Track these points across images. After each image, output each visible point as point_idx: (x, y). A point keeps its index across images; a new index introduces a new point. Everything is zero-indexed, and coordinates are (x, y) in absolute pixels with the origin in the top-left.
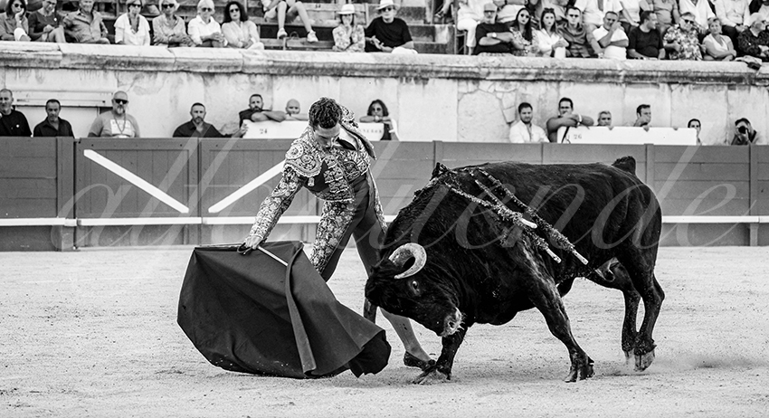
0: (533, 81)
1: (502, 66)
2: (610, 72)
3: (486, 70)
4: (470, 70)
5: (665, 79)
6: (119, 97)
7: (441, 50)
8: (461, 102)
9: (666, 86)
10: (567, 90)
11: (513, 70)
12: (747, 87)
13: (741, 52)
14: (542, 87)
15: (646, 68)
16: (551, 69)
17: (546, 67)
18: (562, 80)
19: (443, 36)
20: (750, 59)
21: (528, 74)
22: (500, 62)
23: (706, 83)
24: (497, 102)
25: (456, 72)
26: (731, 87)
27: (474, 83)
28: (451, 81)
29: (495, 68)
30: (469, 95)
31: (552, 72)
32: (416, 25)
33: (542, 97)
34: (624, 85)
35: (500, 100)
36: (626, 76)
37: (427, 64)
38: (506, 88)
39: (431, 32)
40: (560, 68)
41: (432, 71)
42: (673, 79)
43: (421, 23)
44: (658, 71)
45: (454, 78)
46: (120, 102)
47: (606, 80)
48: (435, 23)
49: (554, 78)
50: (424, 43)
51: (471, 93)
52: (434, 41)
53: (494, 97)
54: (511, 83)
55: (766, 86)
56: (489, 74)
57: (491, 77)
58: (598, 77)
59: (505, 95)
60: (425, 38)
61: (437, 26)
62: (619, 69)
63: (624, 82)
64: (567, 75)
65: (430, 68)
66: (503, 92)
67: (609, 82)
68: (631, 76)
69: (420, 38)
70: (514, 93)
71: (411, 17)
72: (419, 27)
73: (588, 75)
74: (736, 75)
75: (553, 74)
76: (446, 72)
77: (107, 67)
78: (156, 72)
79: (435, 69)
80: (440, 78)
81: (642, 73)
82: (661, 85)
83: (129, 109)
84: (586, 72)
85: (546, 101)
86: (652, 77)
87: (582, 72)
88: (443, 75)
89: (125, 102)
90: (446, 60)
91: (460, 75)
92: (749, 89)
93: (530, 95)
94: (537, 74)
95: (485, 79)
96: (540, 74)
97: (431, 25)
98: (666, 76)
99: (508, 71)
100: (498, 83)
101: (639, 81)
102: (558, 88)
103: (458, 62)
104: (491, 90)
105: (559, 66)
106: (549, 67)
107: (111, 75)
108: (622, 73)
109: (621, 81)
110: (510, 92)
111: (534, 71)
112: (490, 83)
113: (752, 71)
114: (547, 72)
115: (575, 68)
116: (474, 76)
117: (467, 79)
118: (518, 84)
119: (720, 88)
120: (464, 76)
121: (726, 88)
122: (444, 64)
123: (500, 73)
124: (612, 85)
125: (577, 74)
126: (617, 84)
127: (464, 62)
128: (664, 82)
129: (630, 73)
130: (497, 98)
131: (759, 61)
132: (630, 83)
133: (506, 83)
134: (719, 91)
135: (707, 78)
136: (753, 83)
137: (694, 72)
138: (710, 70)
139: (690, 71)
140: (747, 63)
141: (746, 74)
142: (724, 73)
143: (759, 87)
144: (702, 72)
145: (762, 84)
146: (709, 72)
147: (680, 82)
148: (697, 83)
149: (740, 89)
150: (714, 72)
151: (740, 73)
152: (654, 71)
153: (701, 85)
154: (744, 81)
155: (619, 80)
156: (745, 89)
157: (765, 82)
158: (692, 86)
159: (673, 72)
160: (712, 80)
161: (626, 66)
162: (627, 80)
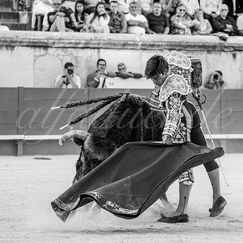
0: (83, 48)
1: (62, 38)
2: (132, 43)
3: (52, 41)
4: (42, 41)
5: (167, 47)
7: (23, 28)
8: (36, 62)
9: (168, 51)
10: (104, 54)
11: (69, 41)
12: (219, 52)
13: (215, 30)
14: (88, 52)
15: (155, 40)
16: (94, 40)
17: (91, 39)
18: (101, 48)
19: (24, 19)
20: (221, 34)
21: (79, 43)
22: (61, 36)
23: (193, 49)
24: (59, 62)
25: (33, 42)
26: (209, 52)
27: (44, 50)
28: (29, 48)
29: (58, 39)
30: (41, 57)
31: (95, 42)
32: (6, 11)
33: (88, 58)
34: (141, 51)
35: (62, 60)
36: (142, 45)
37: (14, 37)
38: (65, 53)
39: (17, 16)
40: (100, 40)
41: (17, 42)
42: (172, 47)
43: (10, 10)
44: (163, 42)
45: (31, 46)
47: (129, 47)
48: (19, 10)
49: (96, 46)
50: (12, 23)
51: (42, 56)
52: (18, 22)
53: (57, 58)
54: (69, 49)
55: (231, 51)
56: (54, 43)
57: (56, 45)
58: (125, 46)
59: (65, 57)
60: (12, 20)
61: (20, 12)
62: (138, 40)
63: (141, 49)
64: (104, 44)
65: (16, 40)
66: (63, 55)
67: (132, 49)
68: (145, 45)
69: (9, 20)
70: (70, 56)
71: (3, 6)
72: (8, 13)
73: (118, 44)
74: (212, 44)
75: (95, 44)
76: (26, 42)
79: (19, 40)
80: (22, 46)
81: (152, 43)
82: (165, 51)
84: (117, 42)
85: (91, 61)
86: (159, 46)
87: (114, 42)
88: (24, 44)
90: (26, 35)
91: (35, 44)
92: (220, 54)
93: (81, 57)
94: (85, 44)
95: (51, 47)
96: (87, 44)
97: (16, 12)
98: (168, 45)
99: (66, 41)
100: (60, 50)
101: (150, 48)
102: (99, 52)
103: (34, 36)
104: (56, 54)
105: (99, 38)
106: (93, 39)
108: (140, 43)
110: (68, 55)
111: (83, 42)
112: (55, 49)
113: (223, 42)
114: (92, 42)
115: (110, 40)
116: (44, 45)
117: (40, 47)
118: (73, 50)
119: (202, 52)
120: (38, 45)
121: (206, 52)
122: (25, 37)
123: (61, 43)
124: (133, 50)
125: (111, 44)
126: (136, 50)
127: (38, 36)
128: (166, 49)
129: (145, 43)
130: (59, 59)
131: (226, 35)
132: (144, 50)
133: (65, 49)
134: (201, 54)
135: (194, 46)
136: (223, 49)
137: (186, 42)
138: (196, 41)
139: (183, 42)
140: (219, 37)
141: (218, 43)
142: (205, 43)
143: (227, 52)
144: (191, 43)
145: (229, 50)
146: (195, 43)
147: (176, 48)
148: (187, 49)
149: (215, 53)
150: (198, 43)
151: (215, 43)
152: (160, 42)
153: (190, 50)
154: (217, 48)
155: (137, 47)
156: (218, 53)
157: (230, 49)
158: (184, 51)
159: (172, 42)
160: (197, 47)
161: (142, 38)
162: (143, 47)
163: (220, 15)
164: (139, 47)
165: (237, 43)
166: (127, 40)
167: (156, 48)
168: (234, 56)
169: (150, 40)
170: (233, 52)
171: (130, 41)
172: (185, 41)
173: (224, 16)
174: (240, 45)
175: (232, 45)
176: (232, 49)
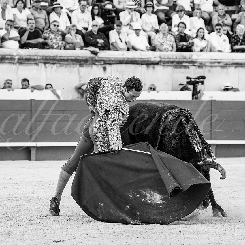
2: (9, 57)
5: (42, 61)
9: (43, 65)
12: (91, 65)
15: (31, 54)
20: (92, 49)
23: (66, 63)
26: (81, 65)
34: (18, 64)
36: (19, 59)
42: (47, 61)
44: (38, 56)
47: (7, 61)
55: (101, 65)
58: (2, 60)
62: (15, 54)
63: (18, 62)
67: (9, 63)
68: (22, 59)
74: (84, 58)
81: (28, 57)
82: (40, 64)
86: (34, 60)
92: (92, 67)
98: (43, 59)
101: (26, 62)
108: (17, 57)
109: (16, 62)
113: (93, 56)
119: (74, 66)
121: (78, 66)
124: (11, 64)
126: (13, 63)
128: (41, 63)
129: (21, 57)
131: (97, 50)
132: (21, 63)
134: (74, 68)
135: (67, 60)
136: (94, 63)
137: (59, 57)
138: (69, 55)
139: (57, 56)
140: (90, 51)
141: (90, 57)
142: (77, 57)
143: (97, 66)
144: (64, 57)
145: (99, 64)
146: (68, 57)
147: (51, 62)
148: (61, 63)
149: (86, 67)
150: (71, 57)
151: (86, 57)
152: (36, 56)
153: (63, 64)
154: (88, 62)
155: (15, 61)
156: (89, 67)
157: (101, 62)
158: (58, 65)
159: (47, 56)
160: (70, 61)
161: (19, 53)
162: (19, 61)
163: (91, 30)
164: (16, 61)
165: (107, 57)
166: (5, 54)
167: (32, 62)
168: (105, 69)
169: (26, 55)
170: (104, 66)
171: (7, 55)
172: (58, 55)
173: (95, 31)
174: (110, 59)
175: (102, 59)
176: (102, 63)
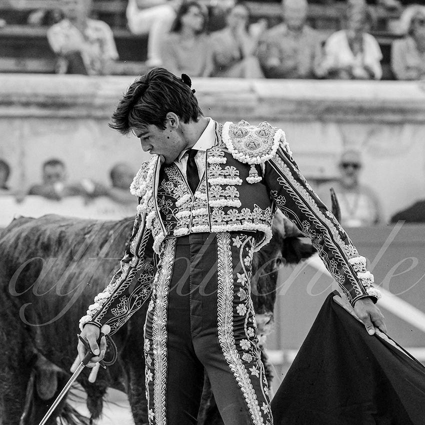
6: (349, 159)
46: (351, 167)
77: (327, 116)
78: (401, 123)
83: (364, 177)
89: (356, 166)
107: (332, 130)
